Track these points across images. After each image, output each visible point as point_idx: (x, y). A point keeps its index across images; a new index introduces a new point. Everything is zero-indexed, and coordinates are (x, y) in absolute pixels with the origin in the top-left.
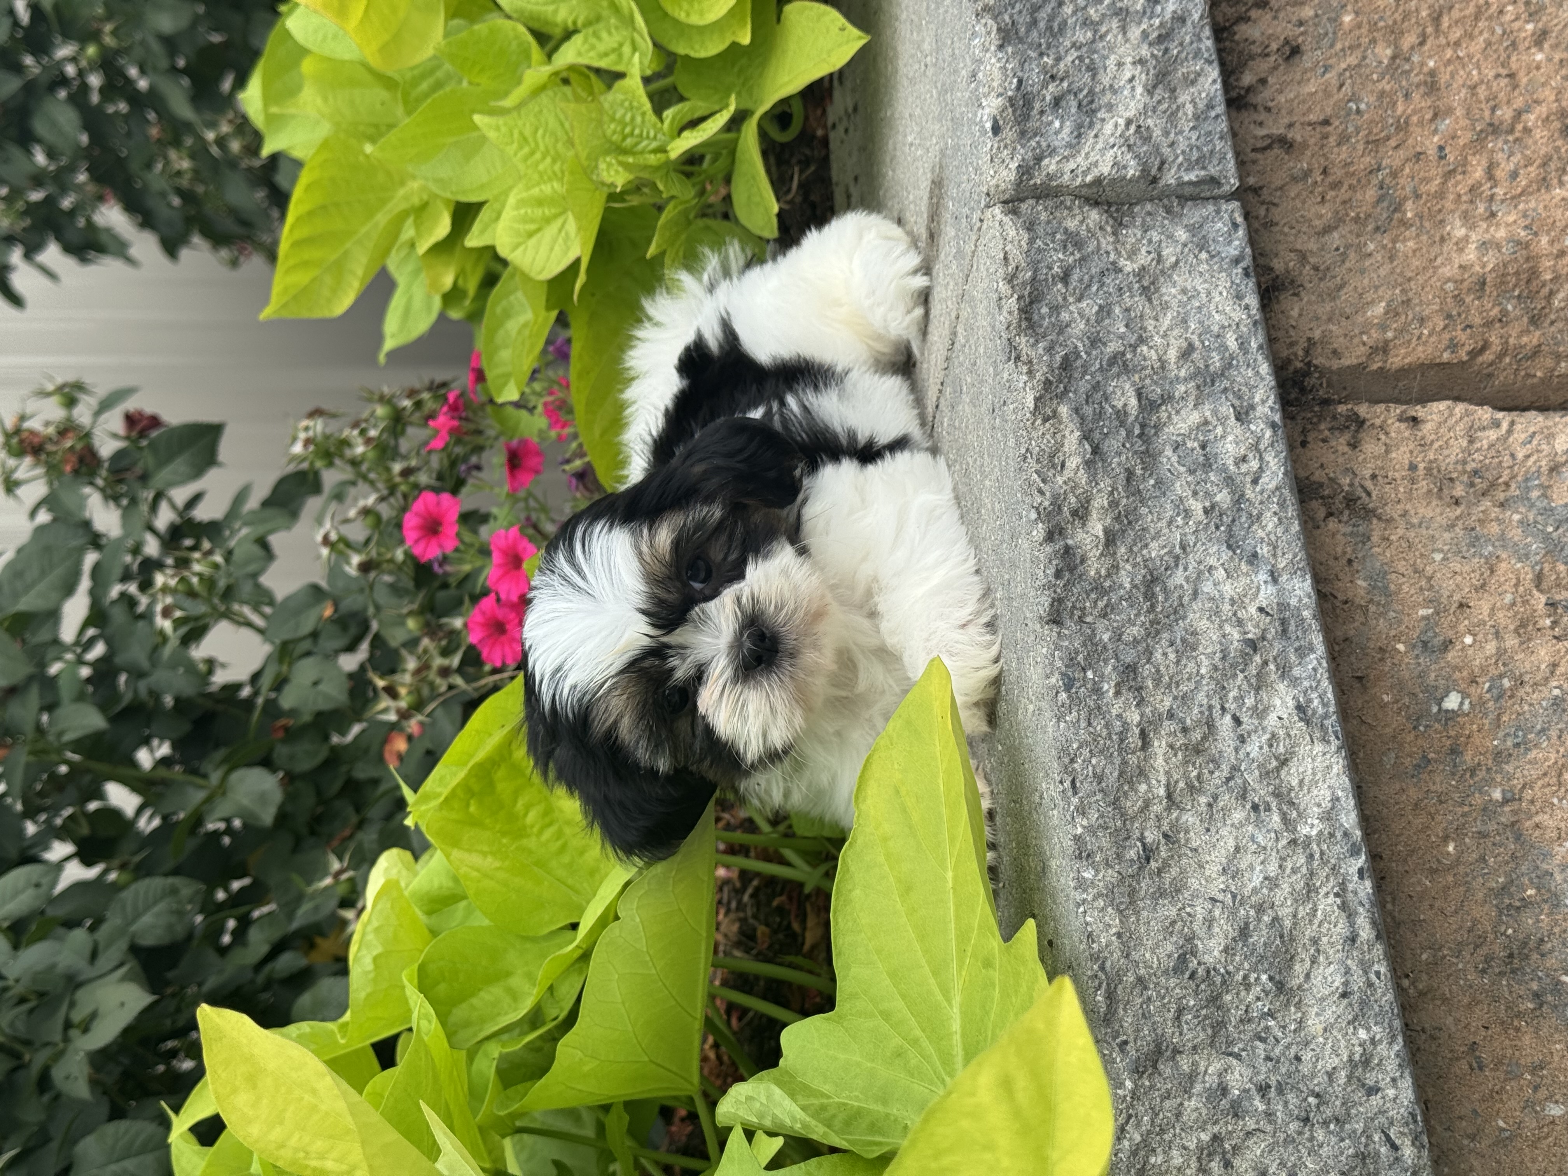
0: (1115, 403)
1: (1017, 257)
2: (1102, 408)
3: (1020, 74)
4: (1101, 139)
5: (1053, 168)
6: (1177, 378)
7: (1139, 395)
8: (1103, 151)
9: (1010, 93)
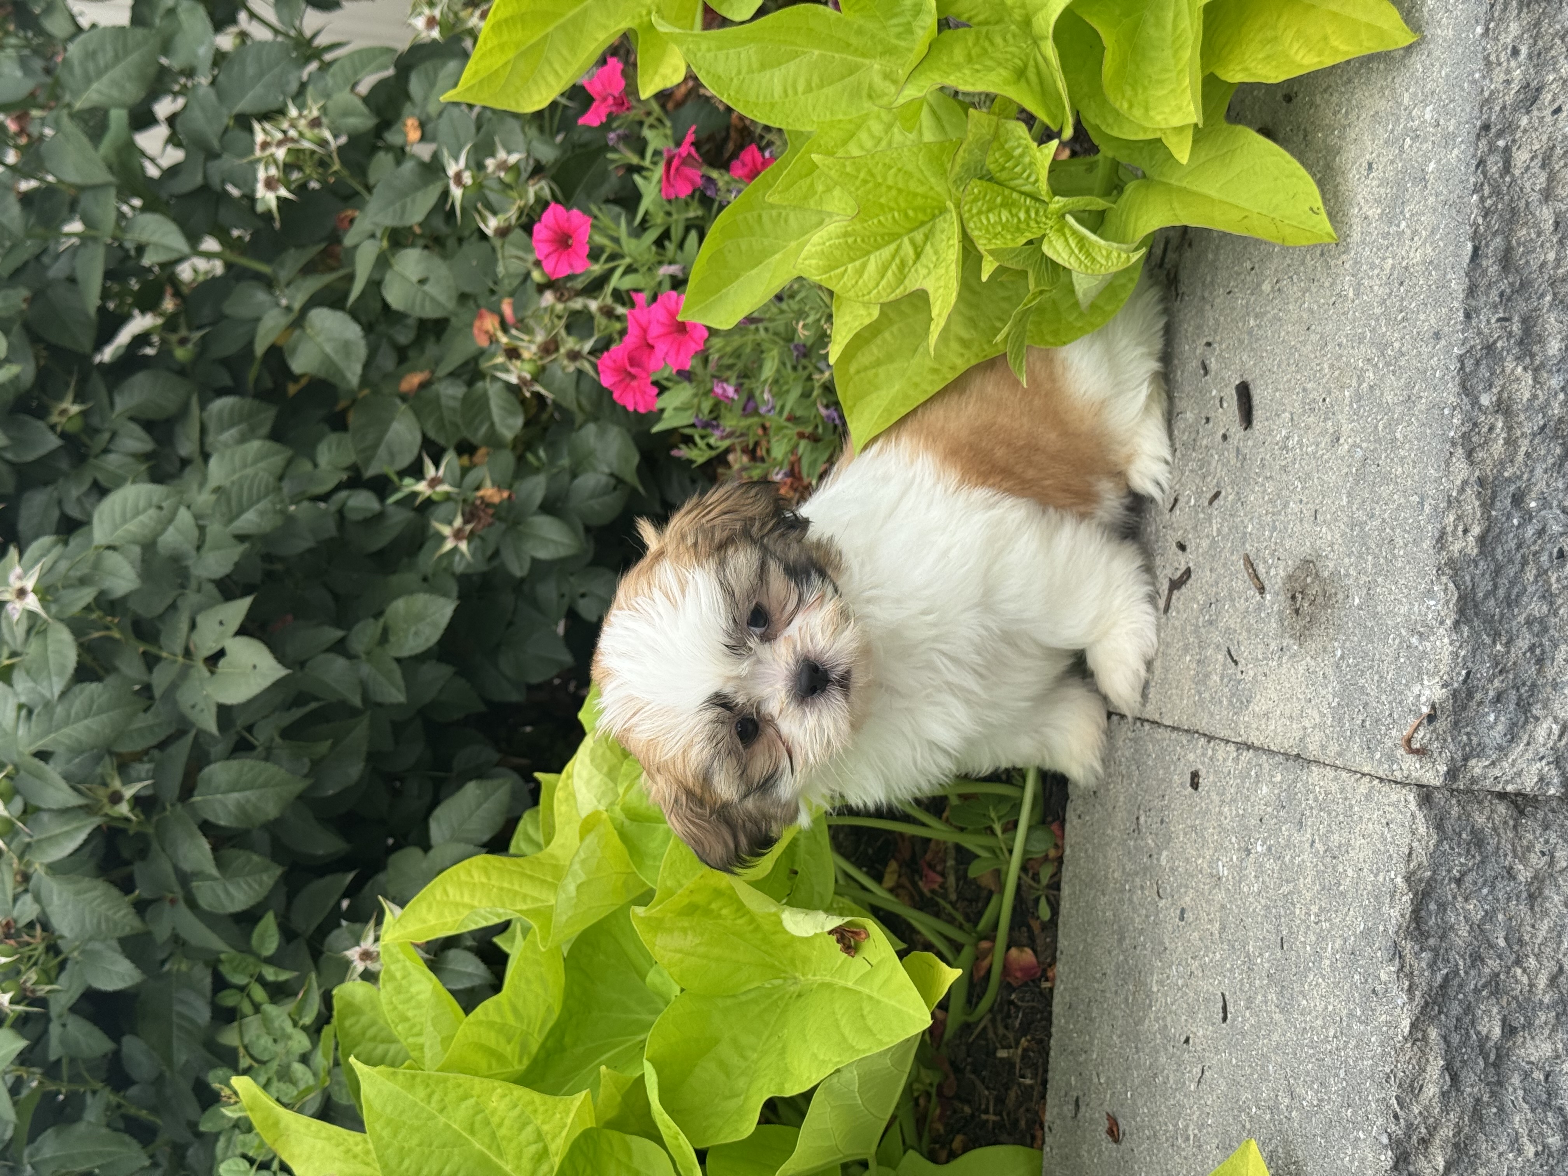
0: (1479, 1028)
1: (1421, 856)
2: (1467, 1033)
3: (1470, 664)
4: (1531, 749)
5: (1477, 771)
6: (1541, 1002)
7: (1504, 1021)
8: (1530, 761)
9: (1456, 685)
